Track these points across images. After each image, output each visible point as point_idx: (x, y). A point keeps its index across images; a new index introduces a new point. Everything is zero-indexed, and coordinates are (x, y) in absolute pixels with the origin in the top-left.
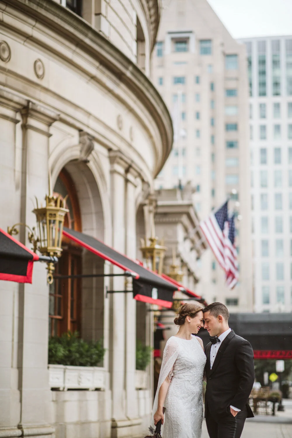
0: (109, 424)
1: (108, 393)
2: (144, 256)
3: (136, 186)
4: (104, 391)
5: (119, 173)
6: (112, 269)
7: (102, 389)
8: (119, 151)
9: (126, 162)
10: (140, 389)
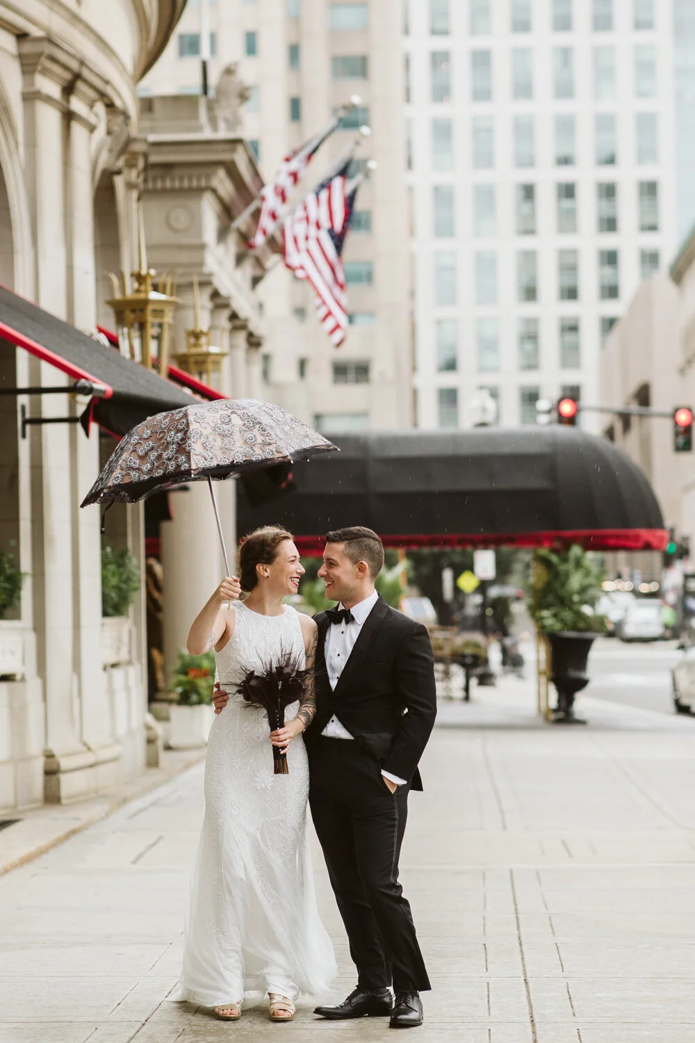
0: (39, 766)
1: (34, 684)
2: (120, 320)
3: (92, 129)
4: (23, 679)
5: (48, 99)
6: (35, 373)
7: (18, 677)
8: (49, 40)
9: (66, 68)
10: (114, 666)
